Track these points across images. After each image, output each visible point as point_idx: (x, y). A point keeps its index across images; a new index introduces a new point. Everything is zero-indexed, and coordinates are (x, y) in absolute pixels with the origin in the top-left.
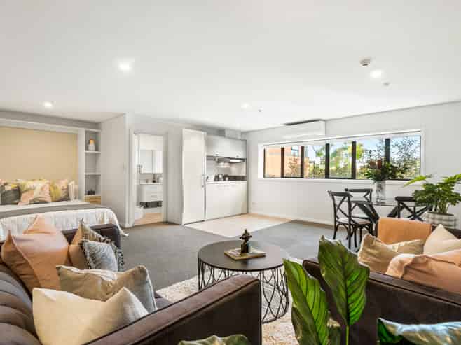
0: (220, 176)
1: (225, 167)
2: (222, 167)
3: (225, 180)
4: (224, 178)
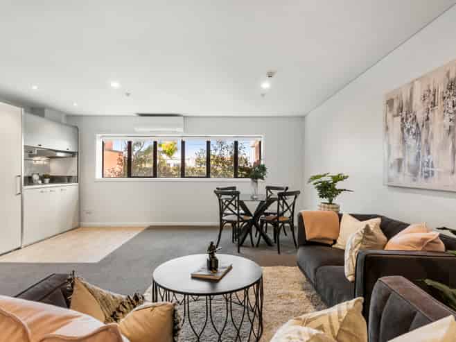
0: (36, 177)
1: (41, 162)
2: (37, 162)
3: (43, 182)
4: (43, 178)
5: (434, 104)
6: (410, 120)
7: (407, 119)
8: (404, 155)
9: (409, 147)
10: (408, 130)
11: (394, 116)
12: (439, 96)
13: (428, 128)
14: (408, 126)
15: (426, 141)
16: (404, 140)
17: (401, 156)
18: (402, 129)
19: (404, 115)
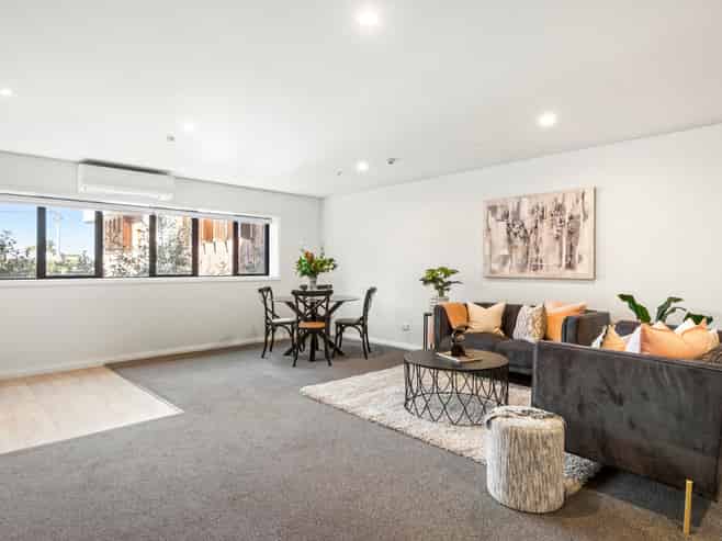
5: (542, 217)
6: (517, 226)
7: (514, 225)
8: (511, 252)
9: (516, 247)
10: (516, 234)
11: (498, 220)
12: (547, 214)
13: (536, 234)
14: (515, 230)
15: (535, 243)
16: (510, 241)
17: (506, 252)
18: (508, 233)
19: (510, 221)
